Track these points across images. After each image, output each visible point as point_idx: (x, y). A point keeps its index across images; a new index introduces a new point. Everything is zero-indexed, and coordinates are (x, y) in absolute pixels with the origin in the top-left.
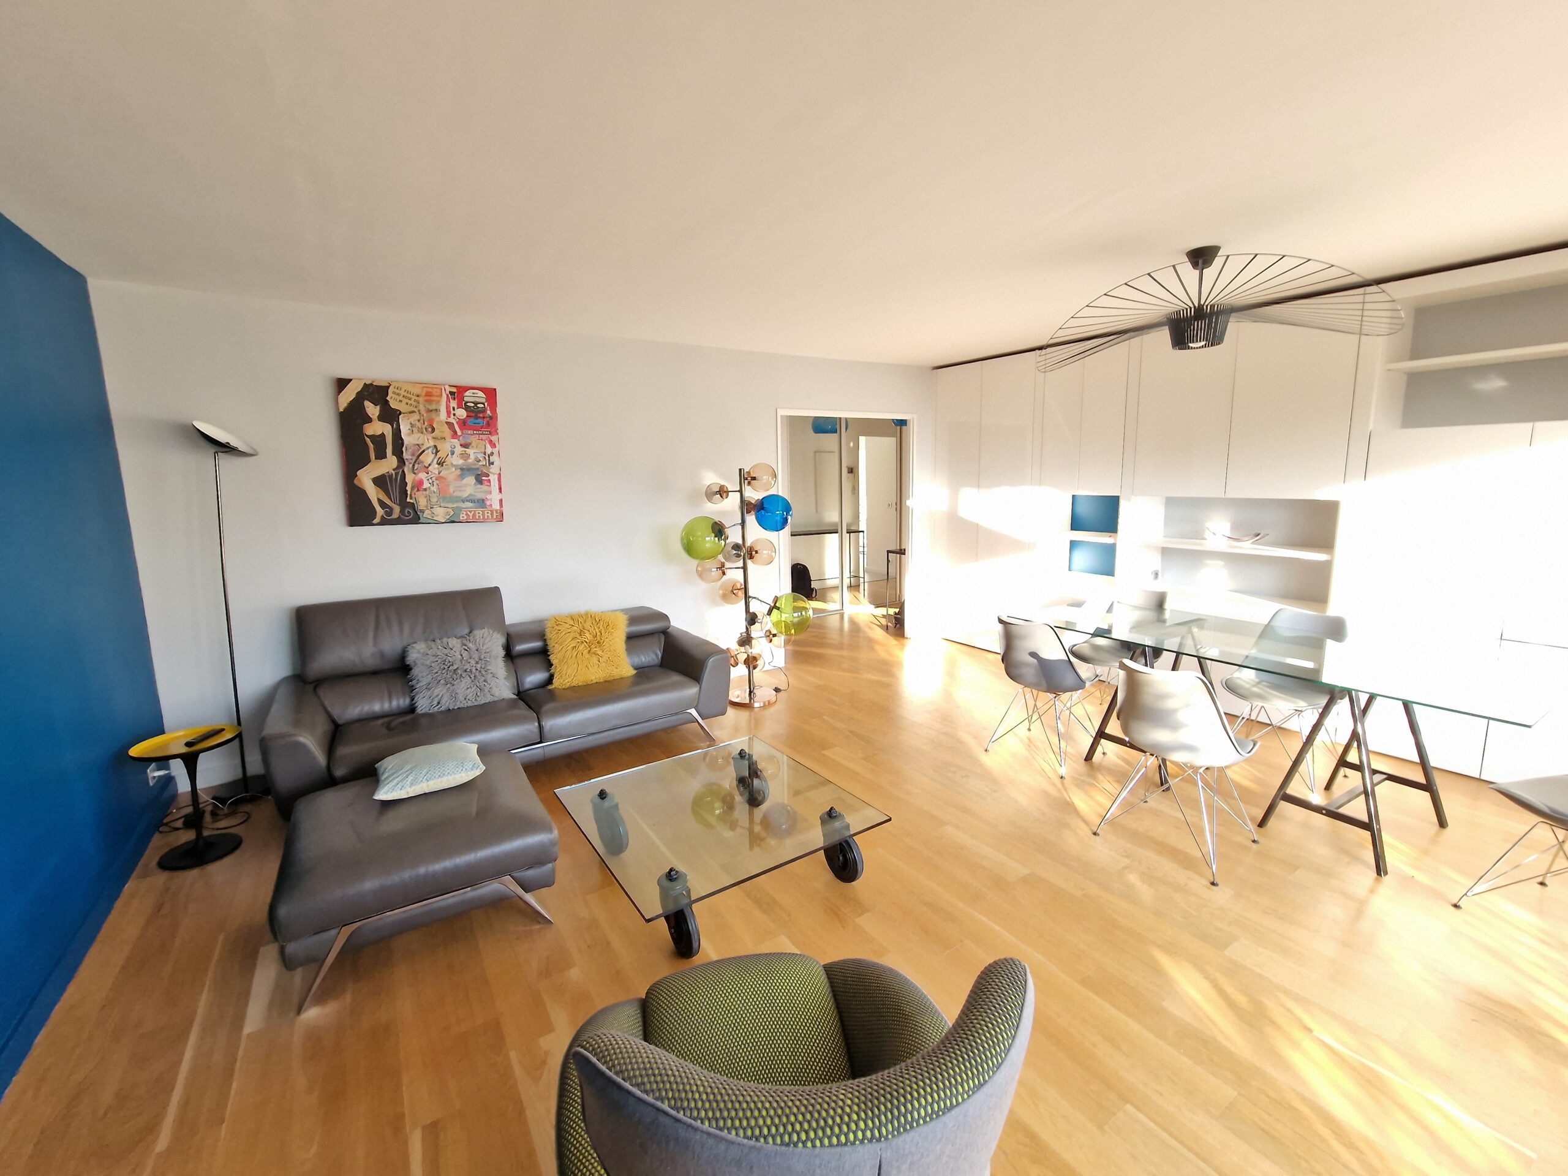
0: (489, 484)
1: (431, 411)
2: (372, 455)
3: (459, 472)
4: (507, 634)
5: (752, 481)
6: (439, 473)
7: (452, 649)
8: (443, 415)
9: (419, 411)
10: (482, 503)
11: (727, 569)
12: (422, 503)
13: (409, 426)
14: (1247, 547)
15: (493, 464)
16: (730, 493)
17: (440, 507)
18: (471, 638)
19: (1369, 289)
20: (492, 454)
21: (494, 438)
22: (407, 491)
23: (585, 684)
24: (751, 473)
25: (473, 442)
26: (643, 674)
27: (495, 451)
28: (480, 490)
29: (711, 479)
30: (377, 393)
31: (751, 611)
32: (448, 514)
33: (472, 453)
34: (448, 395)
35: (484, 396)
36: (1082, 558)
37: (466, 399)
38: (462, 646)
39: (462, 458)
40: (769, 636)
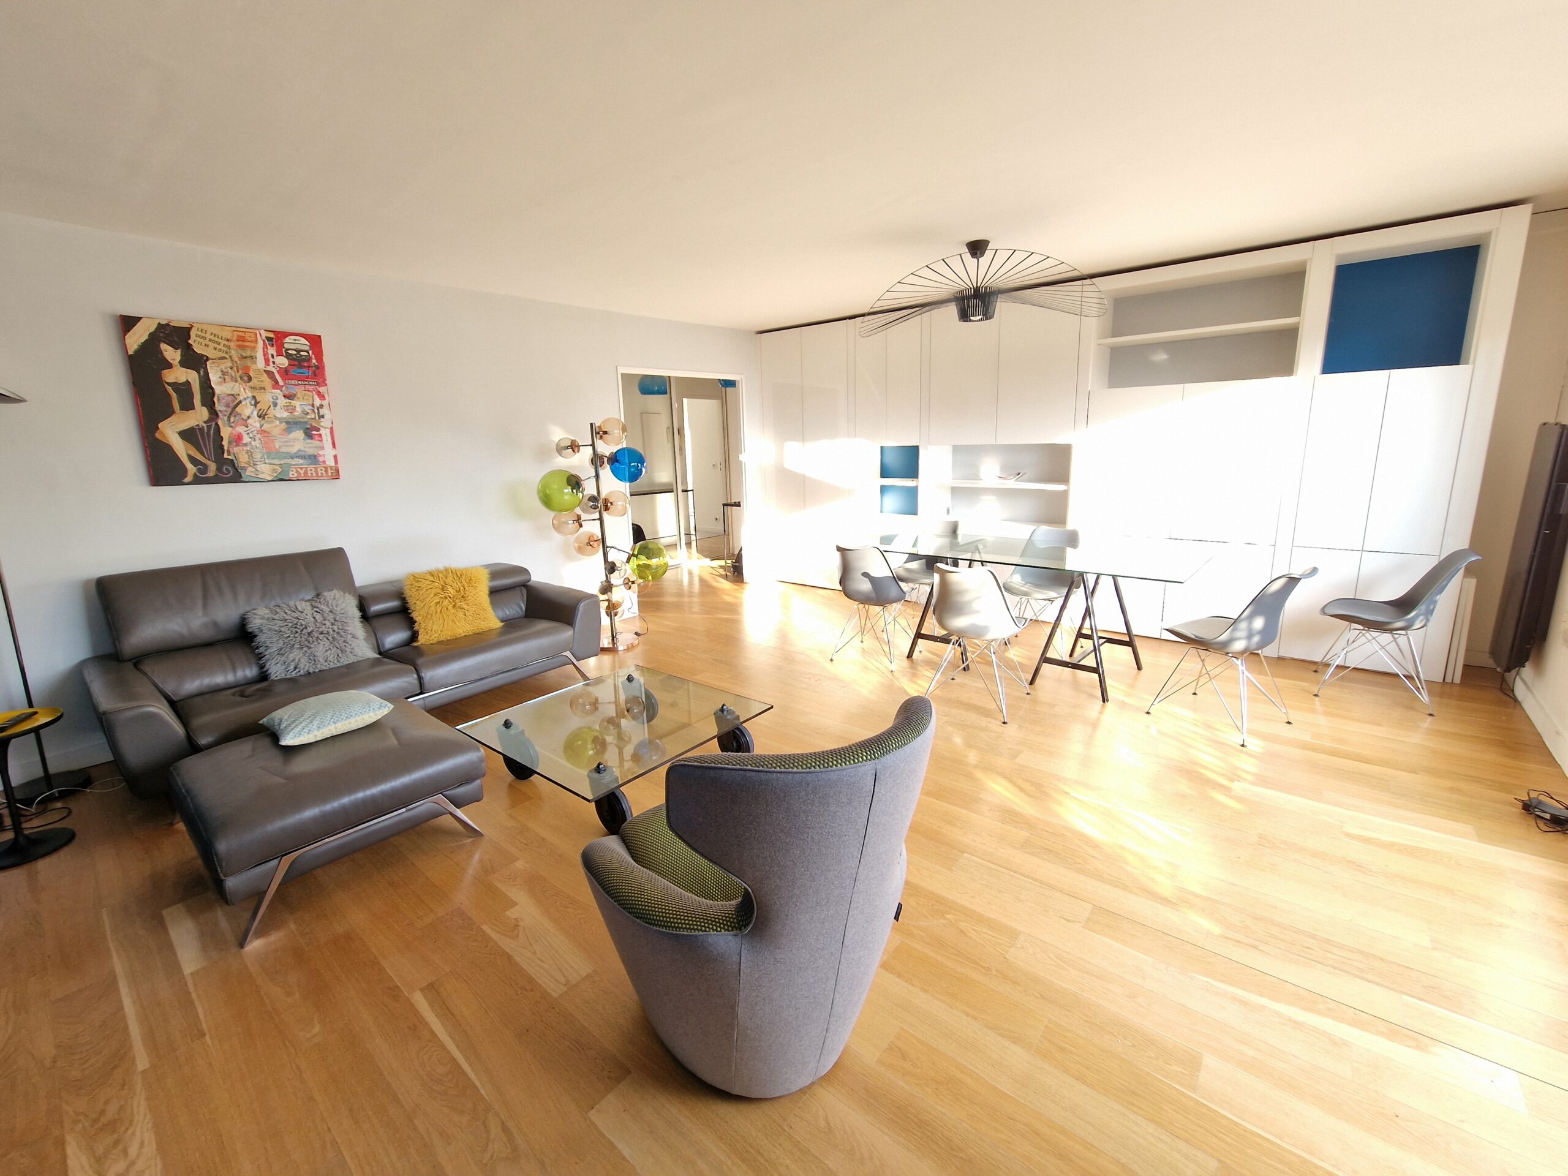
0: (320, 439)
1: (246, 357)
2: (176, 404)
3: (284, 425)
4: (359, 596)
5: (604, 436)
6: (261, 427)
7: (302, 612)
8: (260, 363)
9: (231, 357)
10: (314, 459)
11: (583, 521)
12: (243, 459)
13: (220, 374)
14: (1012, 484)
15: (323, 417)
16: (581, 447)
17: (266, 463)
18: (322, 600)
19: (1086, 282)
20: (322, 406)
21: (321, 389)
22: (223, 446)
23: (454, 638)
24: (602, 428)
25: (299, 393)
26: (510, 625)
27: (325, 403)
28: (311, 445)
29: (558, 435)
30: (178, 335)
31: (609, 560)
32: (276, 471)
33: (298, 405)
34: (264, 341)
35: (308, 343)
36: (892, 501)
37: (286, 346)
38: (313, 609)
39: (286, 410)
40: (628, 583)
